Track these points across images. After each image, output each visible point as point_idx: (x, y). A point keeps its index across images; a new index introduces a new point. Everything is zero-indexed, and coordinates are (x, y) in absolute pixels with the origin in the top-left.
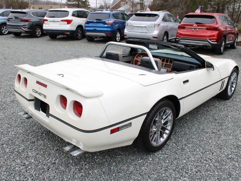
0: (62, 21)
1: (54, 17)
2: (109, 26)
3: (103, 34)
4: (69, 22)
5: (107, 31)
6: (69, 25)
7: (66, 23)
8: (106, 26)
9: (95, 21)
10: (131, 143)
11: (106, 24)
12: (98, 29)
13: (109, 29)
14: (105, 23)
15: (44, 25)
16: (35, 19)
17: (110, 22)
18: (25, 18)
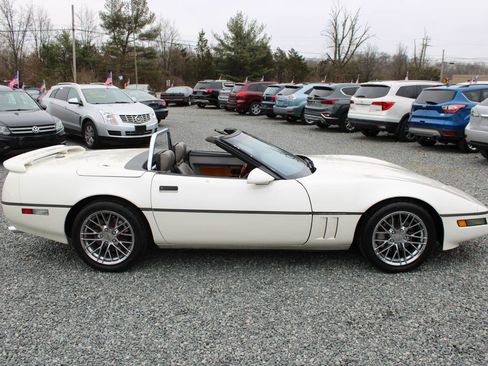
0: (374, 103)
1: (363, 97)
2: (449, 115)
3: (435, 133)
4: (386, 106)
5: (444, 126)
6: (385, 112)
7: (380, 107)
8: (442, 115)
9: (425, 105)
11: (443, 111)
12: (427, 121)
13: (447, 123)
14: (440, 110)
15: (350, 111)
17: (450, 108)
18: (328, 98)
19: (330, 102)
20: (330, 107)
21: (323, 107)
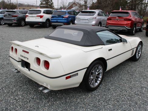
0: (37, 16)
1: (32, 14)
2: (66, 19)
3: (62, 24)
4: (41, 17)
5: (64, 22)
6: (41, 19)
7: (40, 17)
8: (64, 19)
9: (57, 16)
10: (78, 85)
11: (64, 18)
12: (59, 21)
13: (65, 21)
14: (63, 17)
15: (26, 19)
16: (21, 15)
17: (66, 16)
18: (14, 15)
19: (16, 16)
20: (16, 18)
21: (13, 18)
